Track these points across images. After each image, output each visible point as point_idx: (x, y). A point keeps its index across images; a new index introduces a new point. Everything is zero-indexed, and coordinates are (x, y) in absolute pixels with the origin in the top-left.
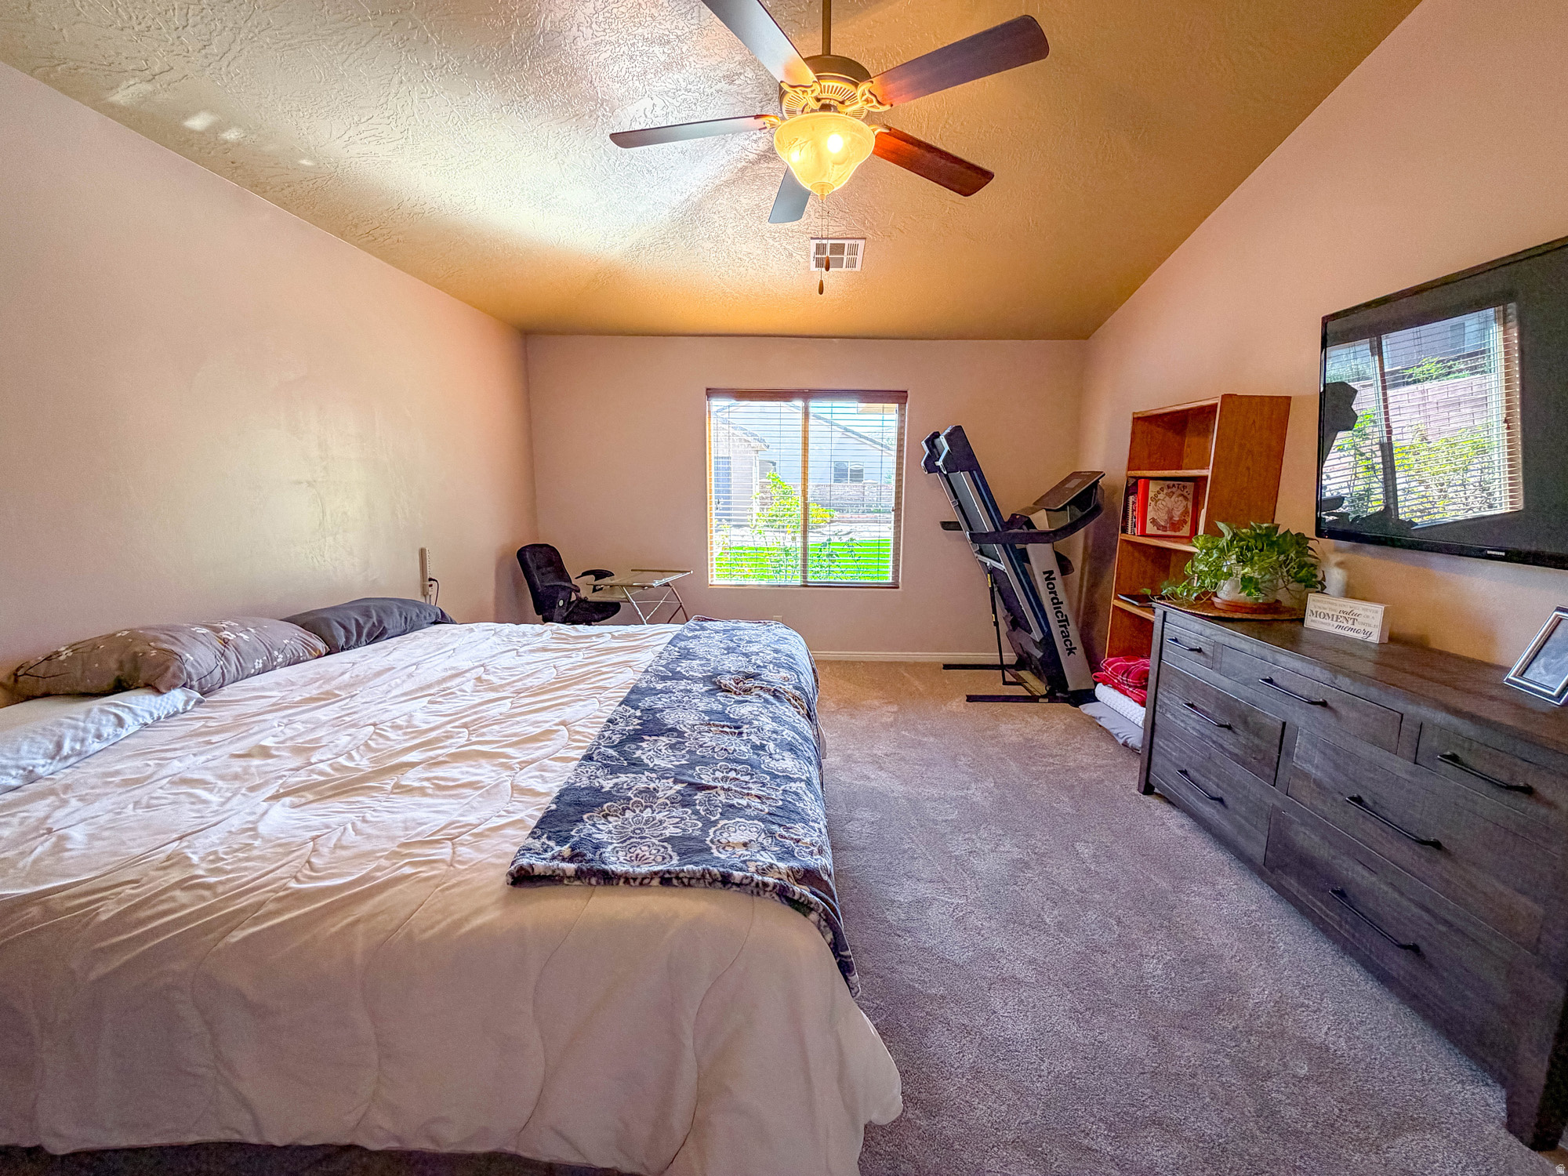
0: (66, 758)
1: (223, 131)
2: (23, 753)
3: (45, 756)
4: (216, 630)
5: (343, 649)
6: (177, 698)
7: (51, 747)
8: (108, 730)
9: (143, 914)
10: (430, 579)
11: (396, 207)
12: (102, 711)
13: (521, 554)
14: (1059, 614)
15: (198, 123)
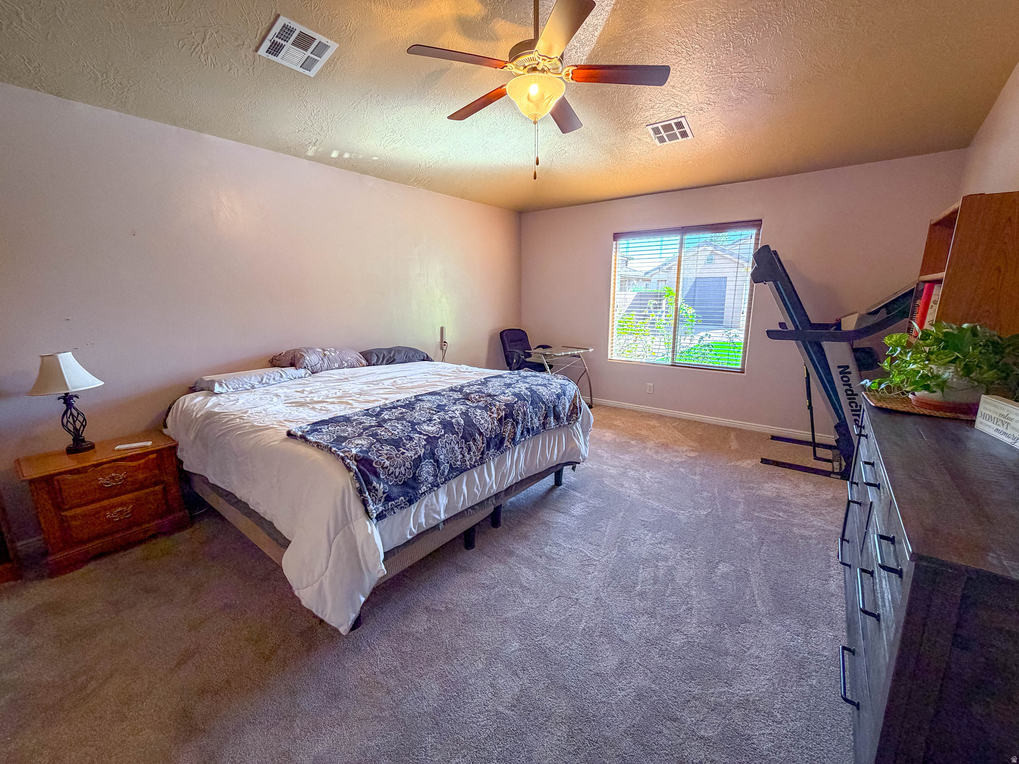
0: (263, 384)
1: (343, 155)
2: (252, 379)
3: (258, 382)
4: (324, 350)
5: (374, 365)
6: (302, 372)
7: (260, 379)
8: (277, 378)
9: (230, 423)
10: (445, 342)
11: (418, 167)
12: (277, 372)
13: (501, 334)
14: (853, 405)
15: (335, 154)
